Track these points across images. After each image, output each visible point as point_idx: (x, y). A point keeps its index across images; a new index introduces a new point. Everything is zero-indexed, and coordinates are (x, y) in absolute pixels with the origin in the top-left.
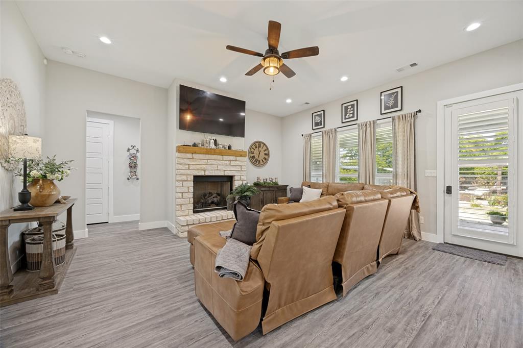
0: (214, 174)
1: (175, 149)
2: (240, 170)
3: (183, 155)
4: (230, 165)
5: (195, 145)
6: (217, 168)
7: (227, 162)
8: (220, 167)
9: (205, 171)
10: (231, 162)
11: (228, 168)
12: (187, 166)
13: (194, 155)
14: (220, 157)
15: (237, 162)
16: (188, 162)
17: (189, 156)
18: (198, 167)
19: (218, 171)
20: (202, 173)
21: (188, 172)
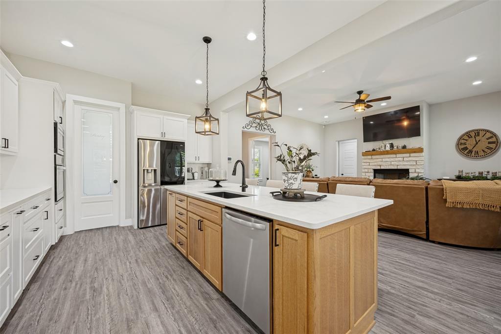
0: (387, 168)
1: (361, 155)
2: (415, 164)
3: (365, 157)
4: (403, 160)
5: (374, 150)
6: (390, 164)
7: (401, 159)
8: (393, 163)
9: (380, 166)
10: (405, 159)
11: (401, 163)
12: (368, 164)
13: (373, 157)
14: (394, 156)
15: (410, 158)
16: (369, 161)
17: (370, 157)
18: (376, 164)
19: (391, 166)
20: (379, 168)
21: (369, 167)
